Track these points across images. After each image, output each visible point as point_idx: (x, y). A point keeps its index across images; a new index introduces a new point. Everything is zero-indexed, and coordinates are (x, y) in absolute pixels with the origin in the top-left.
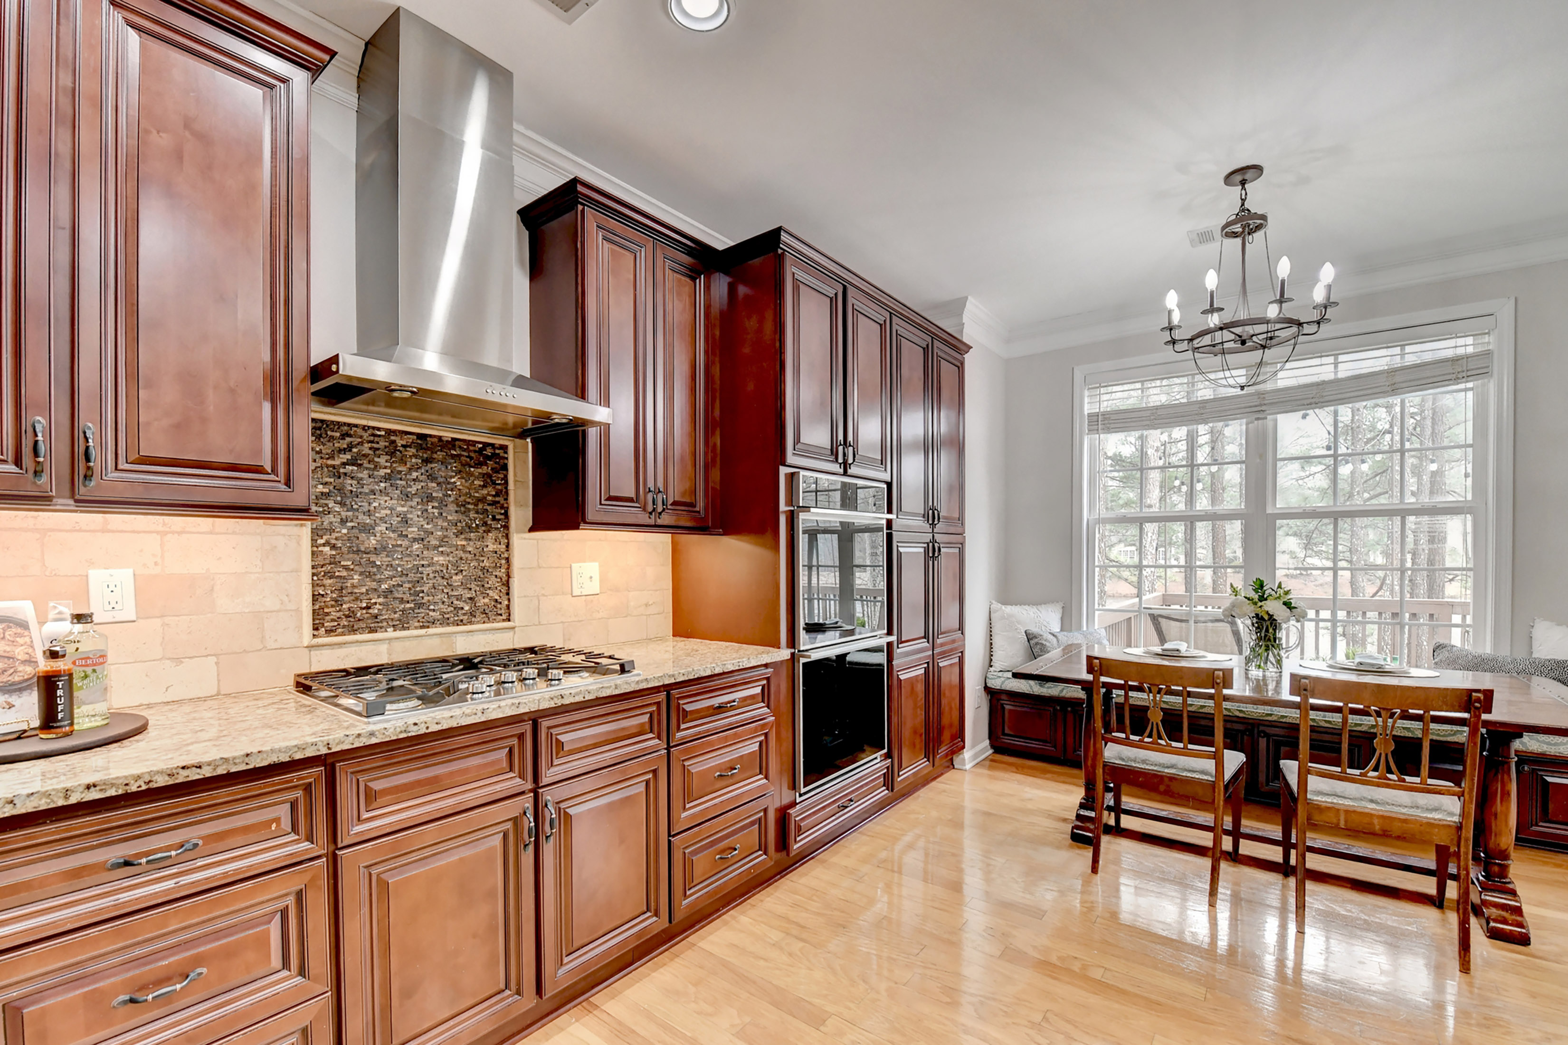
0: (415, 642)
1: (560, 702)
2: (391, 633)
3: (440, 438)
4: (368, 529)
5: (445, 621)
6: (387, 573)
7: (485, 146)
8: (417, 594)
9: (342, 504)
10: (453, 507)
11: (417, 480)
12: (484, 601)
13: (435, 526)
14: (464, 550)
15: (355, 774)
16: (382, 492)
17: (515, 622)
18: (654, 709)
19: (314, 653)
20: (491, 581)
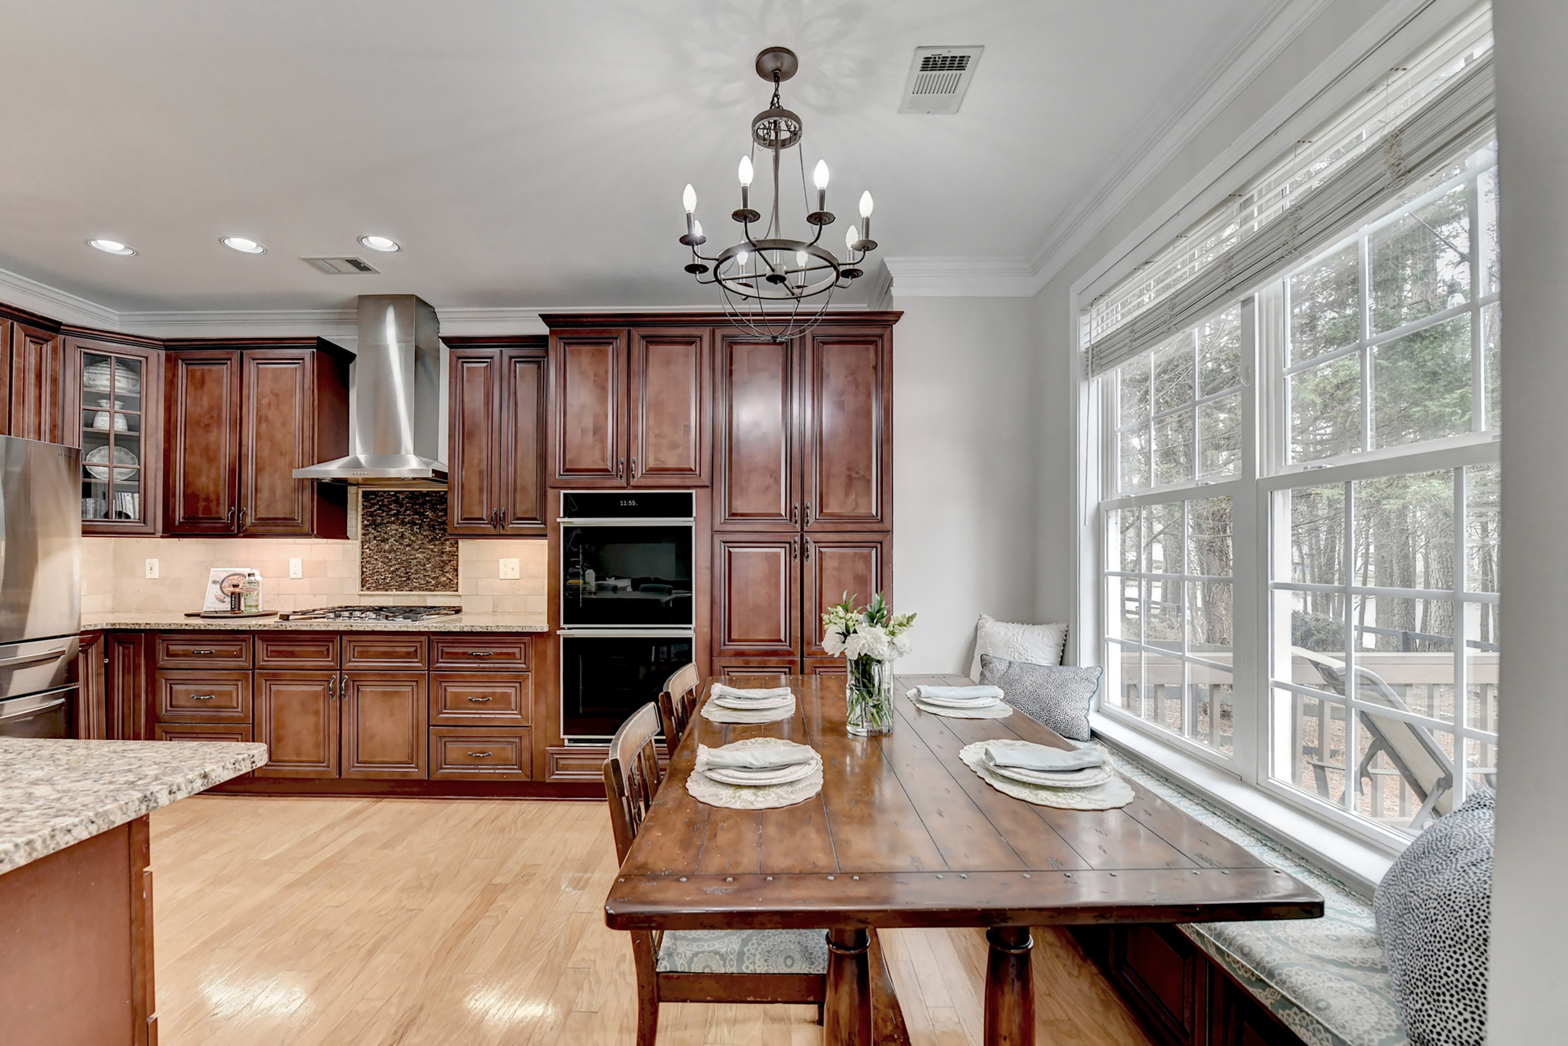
0: (405, 598)
1: (350, 629)
2: (394, 592)
5: (420, 589)
6: (394, 563)
8: (407, 573)
10: (426, 527)
11: (409, 515)
12: (443, 579)
13: (417, 538)
14: (432, 551)
15: (263, 641)
16: (393, 523)
17: (460, 592)
18: (418, 645)
19: (362, 598)
20: (447, 568)
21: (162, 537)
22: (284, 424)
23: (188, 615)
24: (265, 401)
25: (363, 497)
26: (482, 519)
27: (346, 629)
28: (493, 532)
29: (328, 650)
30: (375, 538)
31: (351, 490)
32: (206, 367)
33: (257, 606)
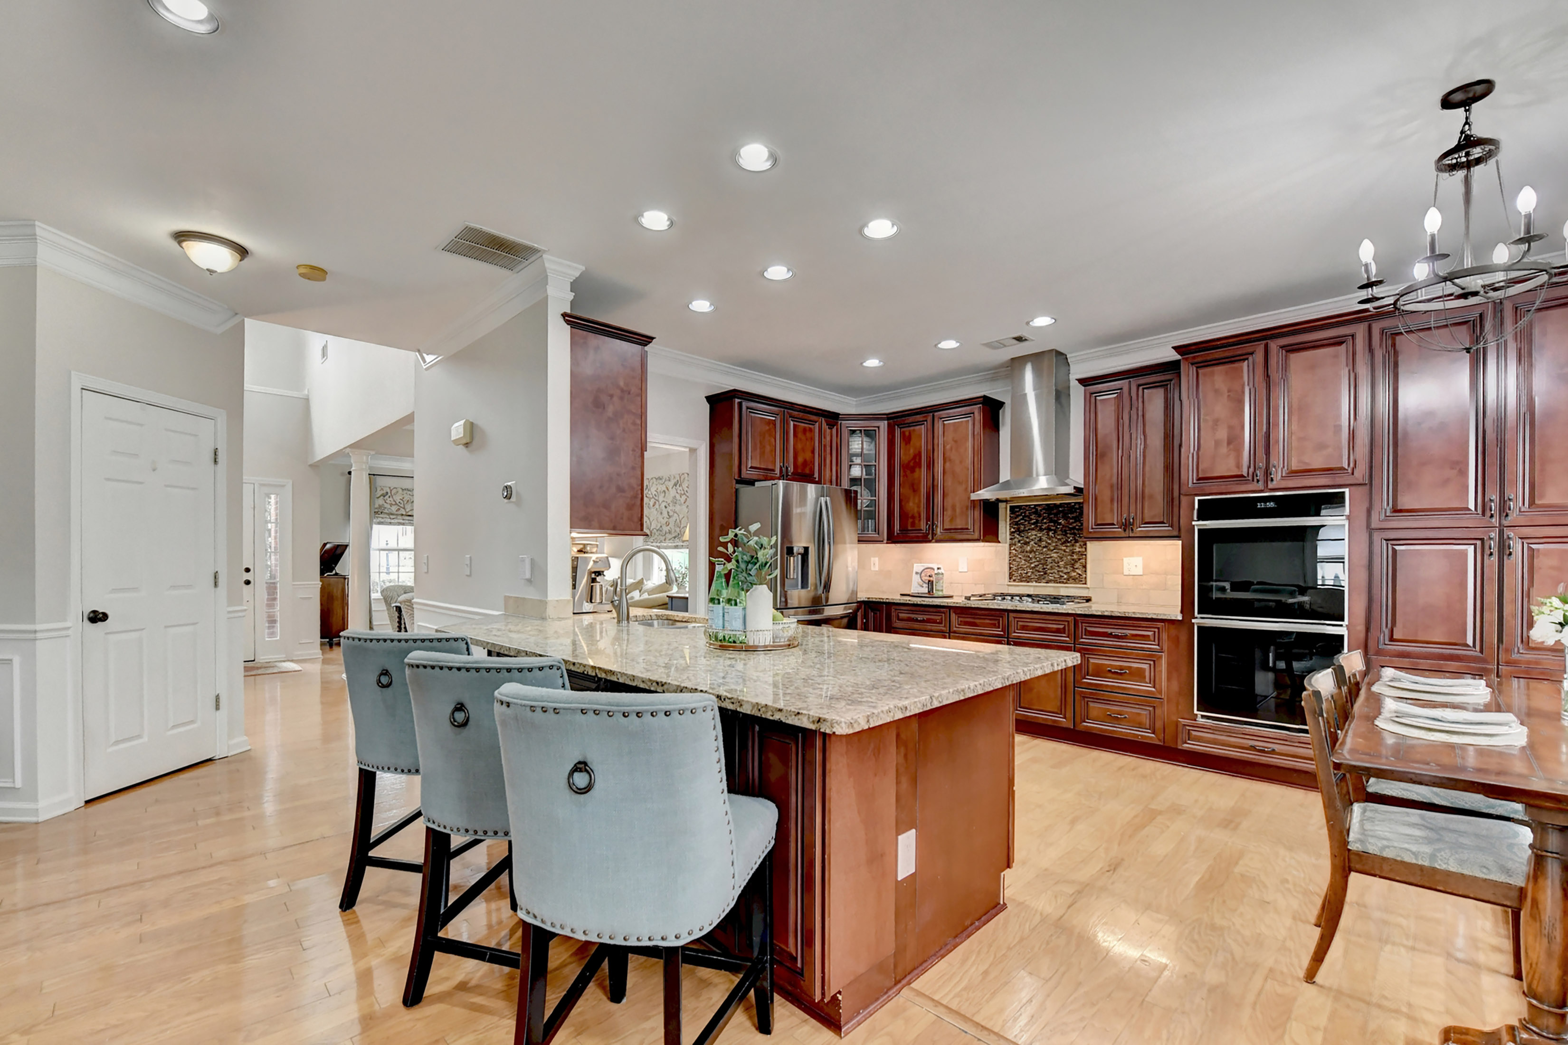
0: (1044, 588)
1: (1015, 608)
2: (1034, 584)
3: (1055, 504)
4: (1027, 543)
5: (1055, 582)
6: (1034, 560)
7: (1035, 389)
8: (1044, 569)
9: (1019, 535)
10: (1059, 533)
11: (1046, 523)
12: (1074, 574)
13: (1052, 541)
14: (1065, 551)
15: (956, 614)
16: (1033, 529)
17: (1088, 585)
18: (1066, 623)
19: (1010, 588)
20: (1077, 565)
21: (887, 543)
22: (961, 462)
23: (902, 595)
24: (948, 447)
25: (1010, 511)
26: (1113, 524)
27: (1012, 608)
28: (1123, 535)
29: (999, 623)
30: (1019, 541)
31: (1002, 506)
32: (912, 428)
33: (942, 590)
